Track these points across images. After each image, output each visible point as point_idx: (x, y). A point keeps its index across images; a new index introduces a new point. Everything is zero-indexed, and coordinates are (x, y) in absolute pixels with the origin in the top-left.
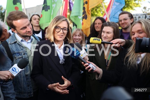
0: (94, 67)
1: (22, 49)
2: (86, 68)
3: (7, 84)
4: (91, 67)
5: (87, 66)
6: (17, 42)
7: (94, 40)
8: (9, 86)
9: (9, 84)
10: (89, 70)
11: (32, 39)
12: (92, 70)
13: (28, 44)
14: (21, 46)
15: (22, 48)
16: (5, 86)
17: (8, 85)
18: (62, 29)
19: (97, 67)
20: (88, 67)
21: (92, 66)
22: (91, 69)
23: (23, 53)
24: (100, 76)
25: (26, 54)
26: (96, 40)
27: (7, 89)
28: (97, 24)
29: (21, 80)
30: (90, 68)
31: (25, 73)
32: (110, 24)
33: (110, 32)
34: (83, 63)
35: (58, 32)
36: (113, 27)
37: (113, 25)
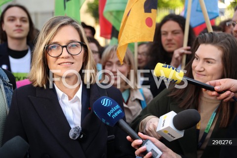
0: (156, 149)
2: (138, 151)
20: (141, 149)
21: (153, 147)
32: (215, 40)
33: (213, 59)
34: (128, 137)
35: (57, 57)
36: (222, 47)
37: (222, 43)
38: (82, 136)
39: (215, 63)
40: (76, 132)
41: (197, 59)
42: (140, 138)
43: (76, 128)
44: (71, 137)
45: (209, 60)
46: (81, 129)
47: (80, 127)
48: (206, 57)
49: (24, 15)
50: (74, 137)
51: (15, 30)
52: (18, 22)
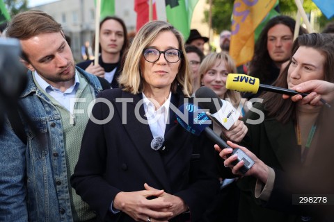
0: (247, 158)
1: (48, 113)
2: (226, 162)
3: (10, 203)
4: (239, 158)
5: (229, 155)
6: (35, 92)
7: (237, 80)
8: (15, 208)
9: (15, 205)
10: (236, 167)
11: (78, 84)
12: (243, 168)
13: (67, 97)
14: (46, 103)
15: (48, 109)
16: (5, 207)
17: (13, 206)
18: (164, 53)
19: (259, 160)
20: (231, 158)
21: (243, 156)
22: (238, 165)
23: (51, 123)
24: (268, 189)
25: (59, 124)
26: (241, 80)
27: (9, 216)
28: (279, 39)
29: (45, 195)
30: (236, 161)
31: (55, 176)
32: (318, 42)
33: (313, 66)
34: (216, 146)
35: (154, 62)
36: (326, 52)
37: (326, 47)
38: (164, 148)
39: (314, 70)
40: (158, 142)
41: (294, 63)
42: (229, 146)
43: (159, 138)
44: (152, 147)
45: (308, 66)
46: (163, 140)
47: (163, 137)
48: (305, 62)
49: (120, 29)
50: (156, 147)
51: (109, 45)
52: (113, 36)
